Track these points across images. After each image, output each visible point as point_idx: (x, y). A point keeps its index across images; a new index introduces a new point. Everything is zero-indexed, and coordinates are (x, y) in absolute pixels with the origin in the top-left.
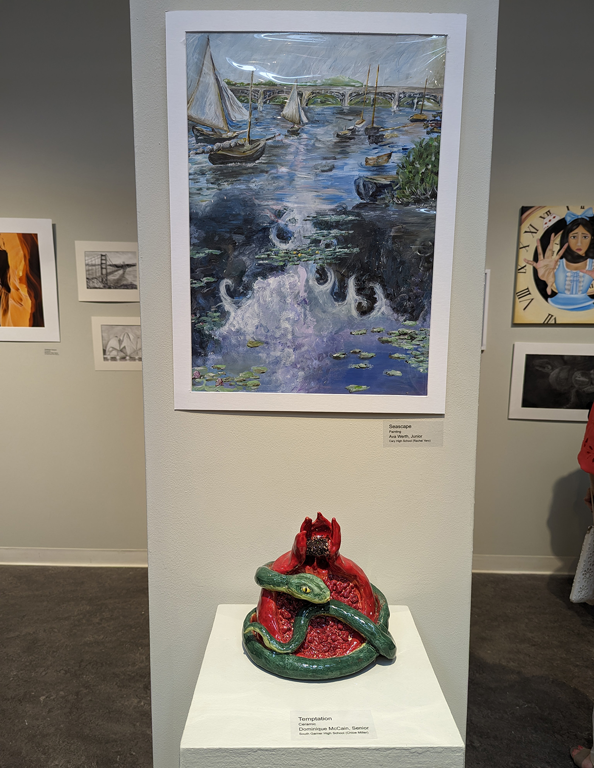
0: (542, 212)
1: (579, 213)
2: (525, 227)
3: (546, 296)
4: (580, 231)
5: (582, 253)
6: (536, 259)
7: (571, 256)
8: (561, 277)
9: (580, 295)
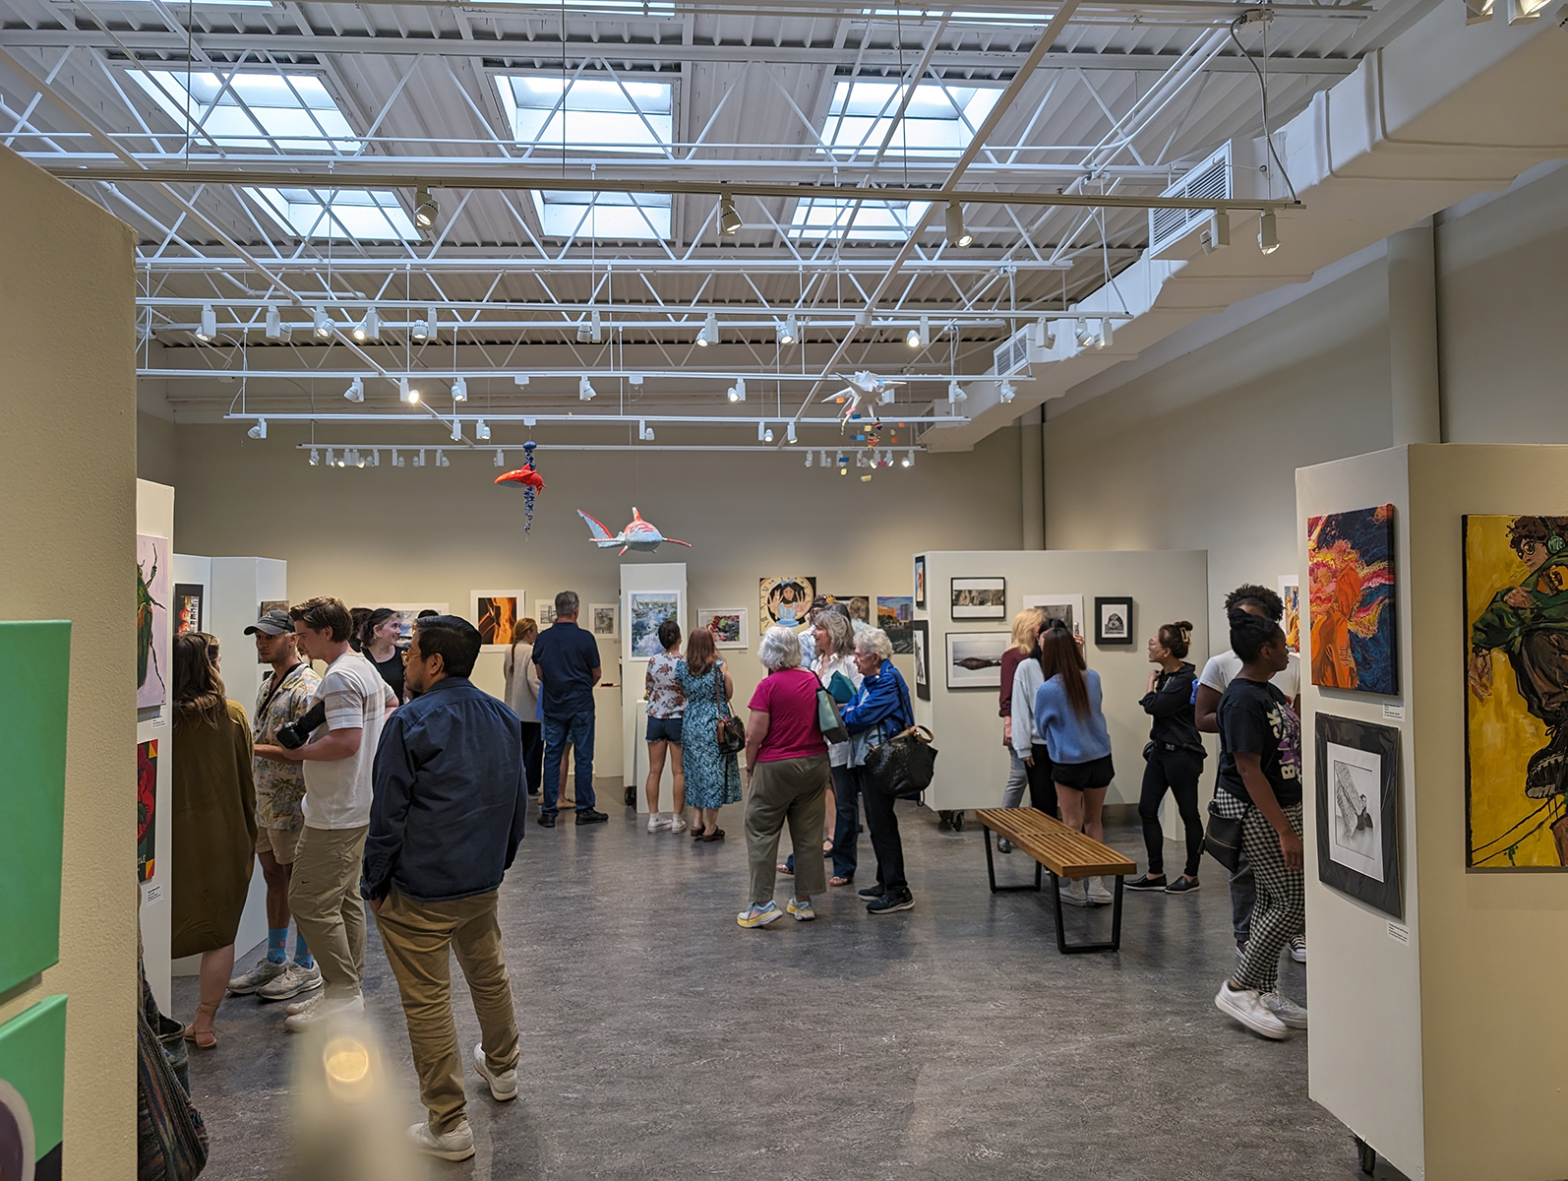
0: (770, 581)
1: (787, 581)
2: (762, 588)
3: (775, 621)
4: (789, 588)
5: (790, 599)
6: (769, 603)
7: (785, 601)
8: (781, 611)
9: (791, 620)
